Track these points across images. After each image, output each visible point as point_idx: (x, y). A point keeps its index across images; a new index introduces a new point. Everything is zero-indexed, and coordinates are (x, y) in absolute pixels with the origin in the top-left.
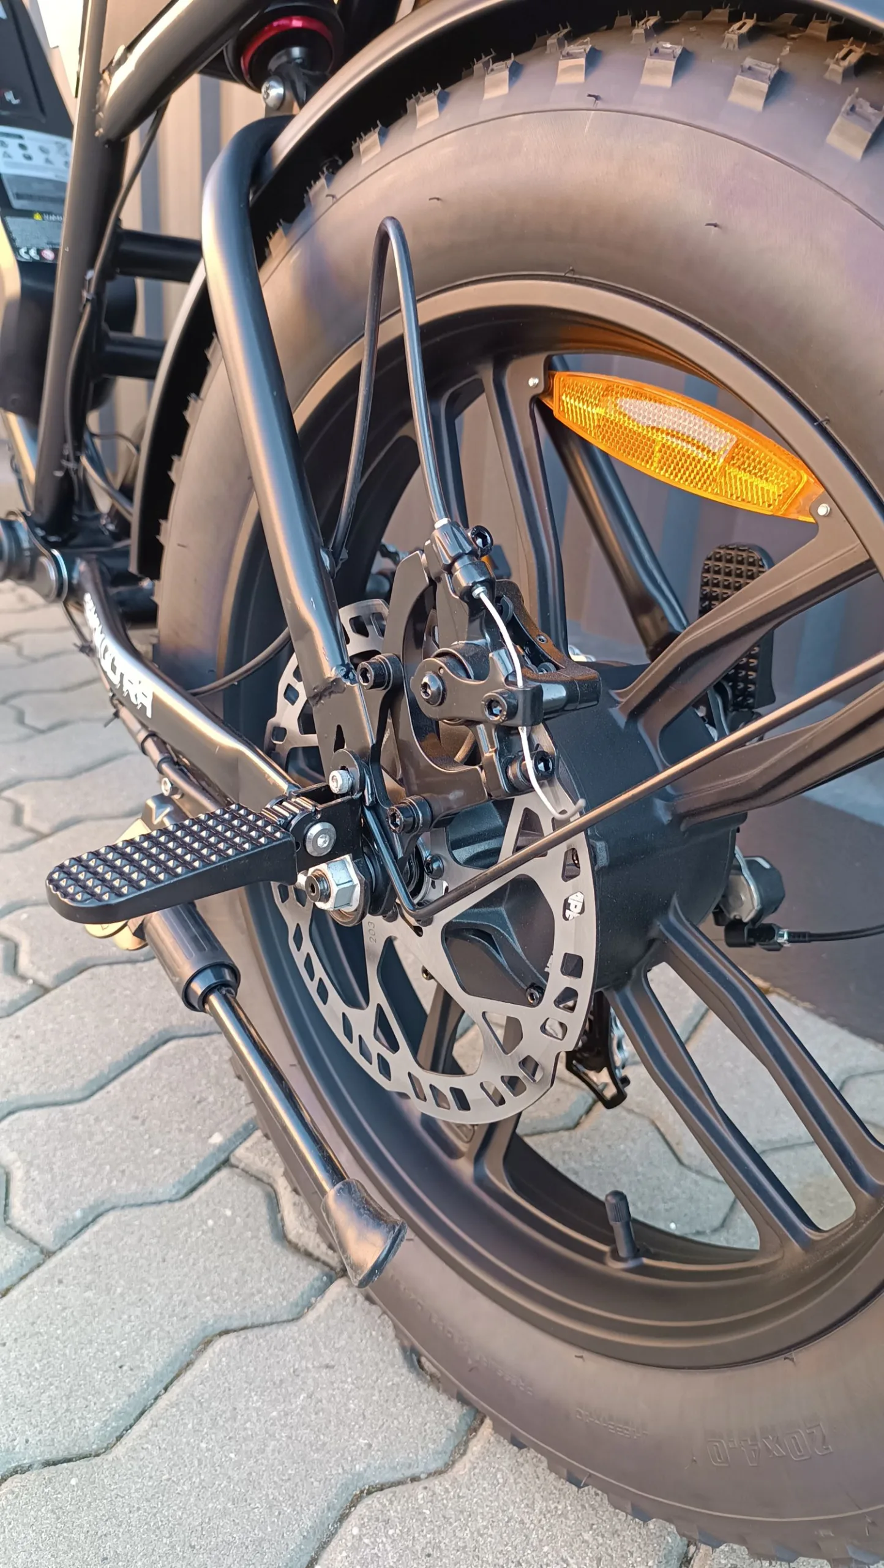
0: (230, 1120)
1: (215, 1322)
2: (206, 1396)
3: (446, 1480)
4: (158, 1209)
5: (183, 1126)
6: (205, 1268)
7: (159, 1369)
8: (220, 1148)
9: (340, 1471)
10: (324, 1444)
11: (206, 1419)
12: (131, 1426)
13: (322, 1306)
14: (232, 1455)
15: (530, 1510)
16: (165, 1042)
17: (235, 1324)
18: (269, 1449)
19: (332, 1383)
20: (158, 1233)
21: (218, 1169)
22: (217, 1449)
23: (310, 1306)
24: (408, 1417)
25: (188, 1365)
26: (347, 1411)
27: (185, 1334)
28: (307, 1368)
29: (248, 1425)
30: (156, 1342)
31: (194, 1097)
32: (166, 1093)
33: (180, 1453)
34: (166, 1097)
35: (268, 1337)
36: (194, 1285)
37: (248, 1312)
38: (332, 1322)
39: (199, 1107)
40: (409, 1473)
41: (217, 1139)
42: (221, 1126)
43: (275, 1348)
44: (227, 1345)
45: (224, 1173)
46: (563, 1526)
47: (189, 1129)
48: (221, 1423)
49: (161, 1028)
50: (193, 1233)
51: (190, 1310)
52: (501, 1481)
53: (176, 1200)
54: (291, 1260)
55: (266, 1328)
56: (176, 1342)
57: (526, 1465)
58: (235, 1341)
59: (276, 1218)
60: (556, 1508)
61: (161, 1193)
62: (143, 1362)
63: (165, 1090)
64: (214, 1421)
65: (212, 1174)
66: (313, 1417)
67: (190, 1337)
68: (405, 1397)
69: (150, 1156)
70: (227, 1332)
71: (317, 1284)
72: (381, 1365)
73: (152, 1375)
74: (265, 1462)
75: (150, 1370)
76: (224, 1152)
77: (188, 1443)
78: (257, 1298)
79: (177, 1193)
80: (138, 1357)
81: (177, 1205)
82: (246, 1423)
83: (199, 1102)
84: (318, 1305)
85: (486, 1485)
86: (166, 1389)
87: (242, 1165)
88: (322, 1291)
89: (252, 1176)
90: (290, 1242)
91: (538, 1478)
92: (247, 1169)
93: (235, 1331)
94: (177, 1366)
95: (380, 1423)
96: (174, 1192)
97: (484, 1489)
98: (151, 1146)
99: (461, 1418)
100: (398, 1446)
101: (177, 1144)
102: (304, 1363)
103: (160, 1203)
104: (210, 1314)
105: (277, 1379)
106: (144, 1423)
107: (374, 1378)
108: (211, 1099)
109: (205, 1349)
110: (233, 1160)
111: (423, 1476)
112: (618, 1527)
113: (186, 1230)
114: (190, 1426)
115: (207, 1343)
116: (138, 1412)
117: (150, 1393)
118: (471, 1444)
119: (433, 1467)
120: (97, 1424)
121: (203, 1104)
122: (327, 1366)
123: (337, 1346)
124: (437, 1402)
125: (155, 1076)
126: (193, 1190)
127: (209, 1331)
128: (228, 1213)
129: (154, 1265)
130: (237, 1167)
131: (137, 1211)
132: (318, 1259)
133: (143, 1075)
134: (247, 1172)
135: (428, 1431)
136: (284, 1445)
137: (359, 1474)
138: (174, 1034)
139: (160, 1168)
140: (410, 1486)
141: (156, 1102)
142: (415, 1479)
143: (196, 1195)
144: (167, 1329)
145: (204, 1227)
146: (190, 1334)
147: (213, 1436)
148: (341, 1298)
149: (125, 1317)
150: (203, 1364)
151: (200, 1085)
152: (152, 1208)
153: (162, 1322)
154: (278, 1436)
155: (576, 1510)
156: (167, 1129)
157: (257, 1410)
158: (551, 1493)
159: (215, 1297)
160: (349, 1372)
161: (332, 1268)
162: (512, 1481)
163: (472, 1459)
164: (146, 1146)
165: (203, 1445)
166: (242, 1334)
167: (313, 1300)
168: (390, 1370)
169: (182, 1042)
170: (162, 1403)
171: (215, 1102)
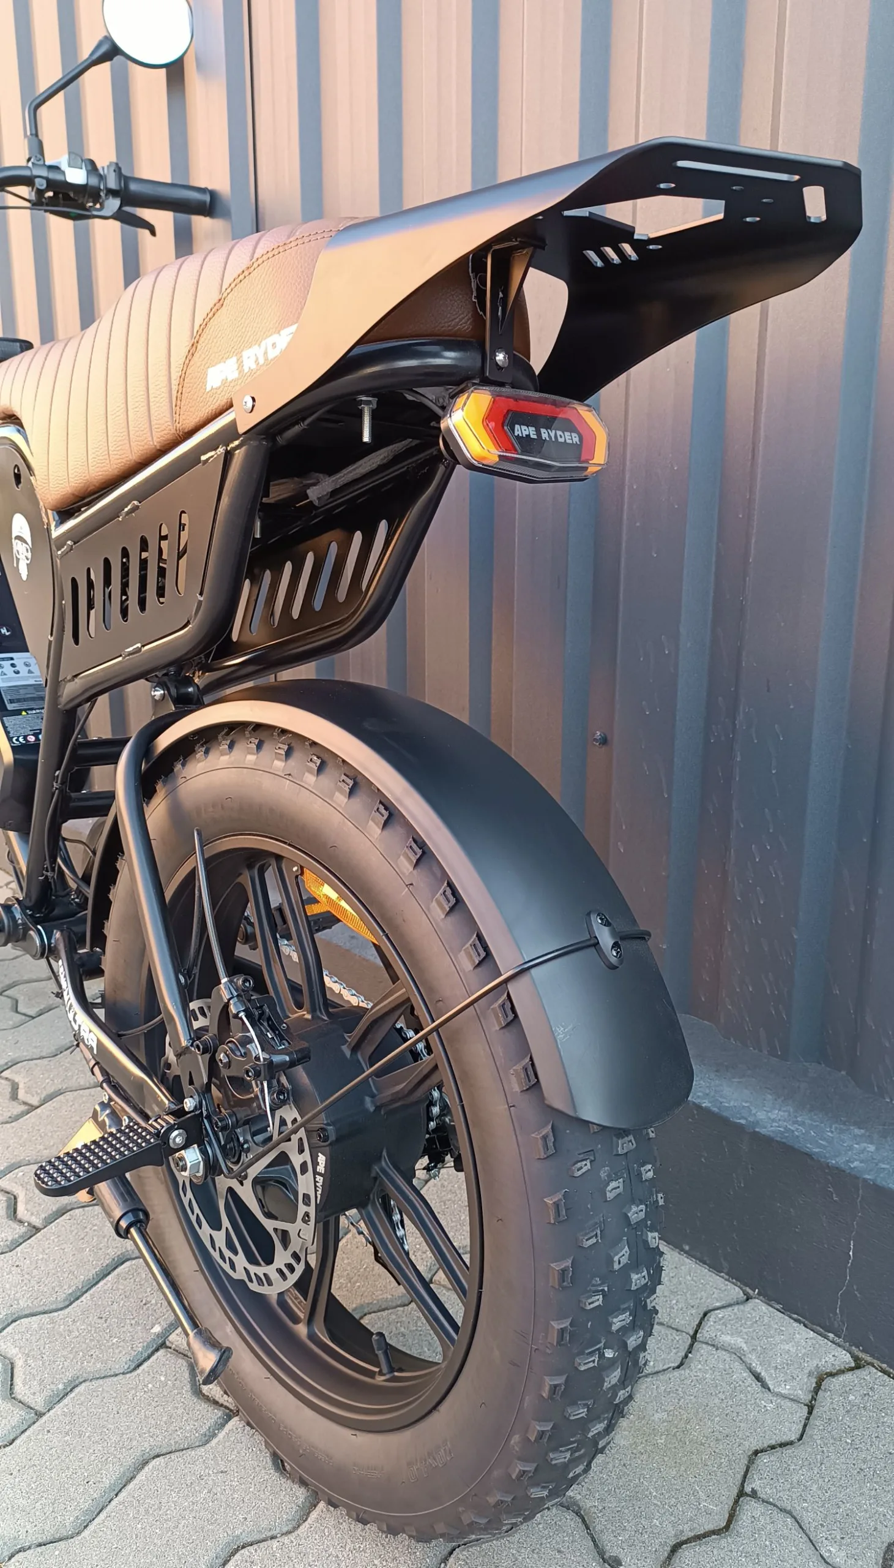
0: (166, 1316)
1: (151, 1449)
2: (142, 1496)
3: (292, 1537)
4: (115, 1379)
5: (133, 1322)
6: (145, 1416)
7: (112, 1482)
8: (158, 1335)
9: (226, 1535)
10: (216, 1520)
11: (142, 1510)
12: (93, 1519)
13: (221, 1435)
14: (157, 1531)
15: (343, 1549)
16: (123, 1263)
17: (164, 1451)
18: (180, 1526)
19: (225, 1482)
20: (115, 1395)
21: (157, 1350)
22: (148, 1527)
23: (214, 1435)
24: (272, 1500)
25: (131, 1479)
26: (233, 1499)
27: (129, 1460)
28: (209, 1474)
29: (168, 1512)
30: (111, 1465)
31: (142, 1301)
32: (122, 1299)
33: (124, 1532)
34: (122, 1302)
35: (184, 1457)
36: (137, 1428)
37: (172, 1442)
38: (227, 1444)
39: (145, 1307)
40: (269, 1534)
41: (157, 1329)
42: (159, 1320)
43: (189, 1463)
44: (158, 1463)
45: (161, 1352)
46: (362, 1557)
47: (137, 1324)
48: (151, 1512)
49: (119, 1253)
50: (138, 1394)
51: (135, 1443)
52: (327, 1534)
53: (127, 1373)
54: (204, 1406)
55: (184, 1451)
56: (125, 1464)
57: (344, 1524)
58: (163, 1460)
59: (195, 1380)
60: (360, 1547)
61: (118, 1368)
62: (102, 1478)
63: (121, 1297)
64: (147, 1512)
65: (153, 1353)
66: (210, 1504)
67: (133, 1460)
68: (271, 1487)
69: (110, 1344)
70: (158, 1456)
71: (220, 1421)
72: (257, 1468)
73: (108, 1486)
74: (178, 1533)
75: (107, 1483)
76: (162, 1338)
77: (129, 1526)
78: (179, 1433)
79: (128, 1368)
80: (99, 1475)
81: (128, 1376)
82: (167, 1511)
83: (145, 1304)
84: (219, 1434)
85: (317, 1537)
86: (117, 1495)
87: (173, 1346)
88: (223, 1425)
89: (180, 1353)
90: (204, 1395)
91: (350, 1530)
92: (177, 1349)
93: (163, 1455)
94: (124, 1480)
95: (254, 1504)
96: (126, 1367)
97: (316, 1539)
98: (111, 1337)
99: (305, 1499)
100: (264, 1518)
101: (128, 1335)
102: (207, 1471)
103: (116, 1375)
104: (147, 1445)
105: (188, 1482)
106: (102, 1516)
107: (252, 1477)
108: (153, 1302)
109: (143, 1468)
110: (167, 1343)
111: (278, 1535)
112: (397, 1555)
113: (133, 1391)
114: (131, 1515)
115: (145, 1463)
116: (98, 1510)
117: (107, 1497)
118: (311, 1514)
119: (285, 1530)
120: (71, 1519)
121: (149, 1305)
122: (222, 1472)
123: (229, 1459)
124: (291, 1490)
125: (114, 1288)
126: (139, 1366)
127: (146, 1456)
128: (163, 1379)
129: (112, 1416)
130: (170, 1348)
131: (101, 1382)
132: (222, 1405)
133: (106, 1287)
134: (177, 1351)
135: (284, 1508)
136: (191, 1522)
137: (238, 1536)
138: (128, 1257)
139: (117, 1351)
140: (269, 1542)
141: (115, 1306)
142: (273, 1538)
143: (141, 1368)
144: (119, 1456)
145: (146, 1389)
146: (134, 1458)
147: (146, 1520)
148: (234, 1428)
149: (91, 1451)
150: (141, 1477)
151: (146, 1292)
152: (111, 1379)
153: (115, 1452)
154: (187, 1518)
155: (373, 1547)
156: (122, 1325)
157: (175, 1502)
158: (358, 1538)
159: (151, 1434)
160: (236, 1475)
161: (231, 1410)
162: (334, 1533)
163: (311, 1523)
164: (108, 1338)
165: (139, 1526)
166: (168, 1456)
167: (216, 1431)
168: (263, 1471)
169: (134, 1262)
170: (113, 1503)
171: (156, 1304)
